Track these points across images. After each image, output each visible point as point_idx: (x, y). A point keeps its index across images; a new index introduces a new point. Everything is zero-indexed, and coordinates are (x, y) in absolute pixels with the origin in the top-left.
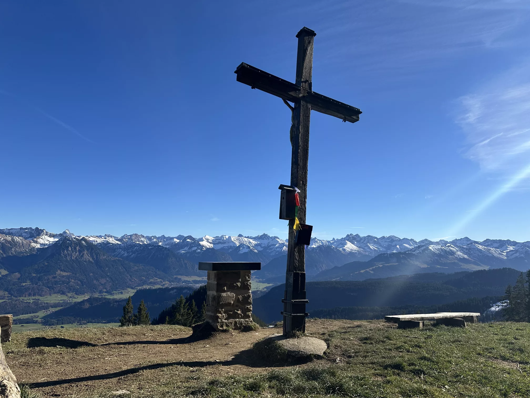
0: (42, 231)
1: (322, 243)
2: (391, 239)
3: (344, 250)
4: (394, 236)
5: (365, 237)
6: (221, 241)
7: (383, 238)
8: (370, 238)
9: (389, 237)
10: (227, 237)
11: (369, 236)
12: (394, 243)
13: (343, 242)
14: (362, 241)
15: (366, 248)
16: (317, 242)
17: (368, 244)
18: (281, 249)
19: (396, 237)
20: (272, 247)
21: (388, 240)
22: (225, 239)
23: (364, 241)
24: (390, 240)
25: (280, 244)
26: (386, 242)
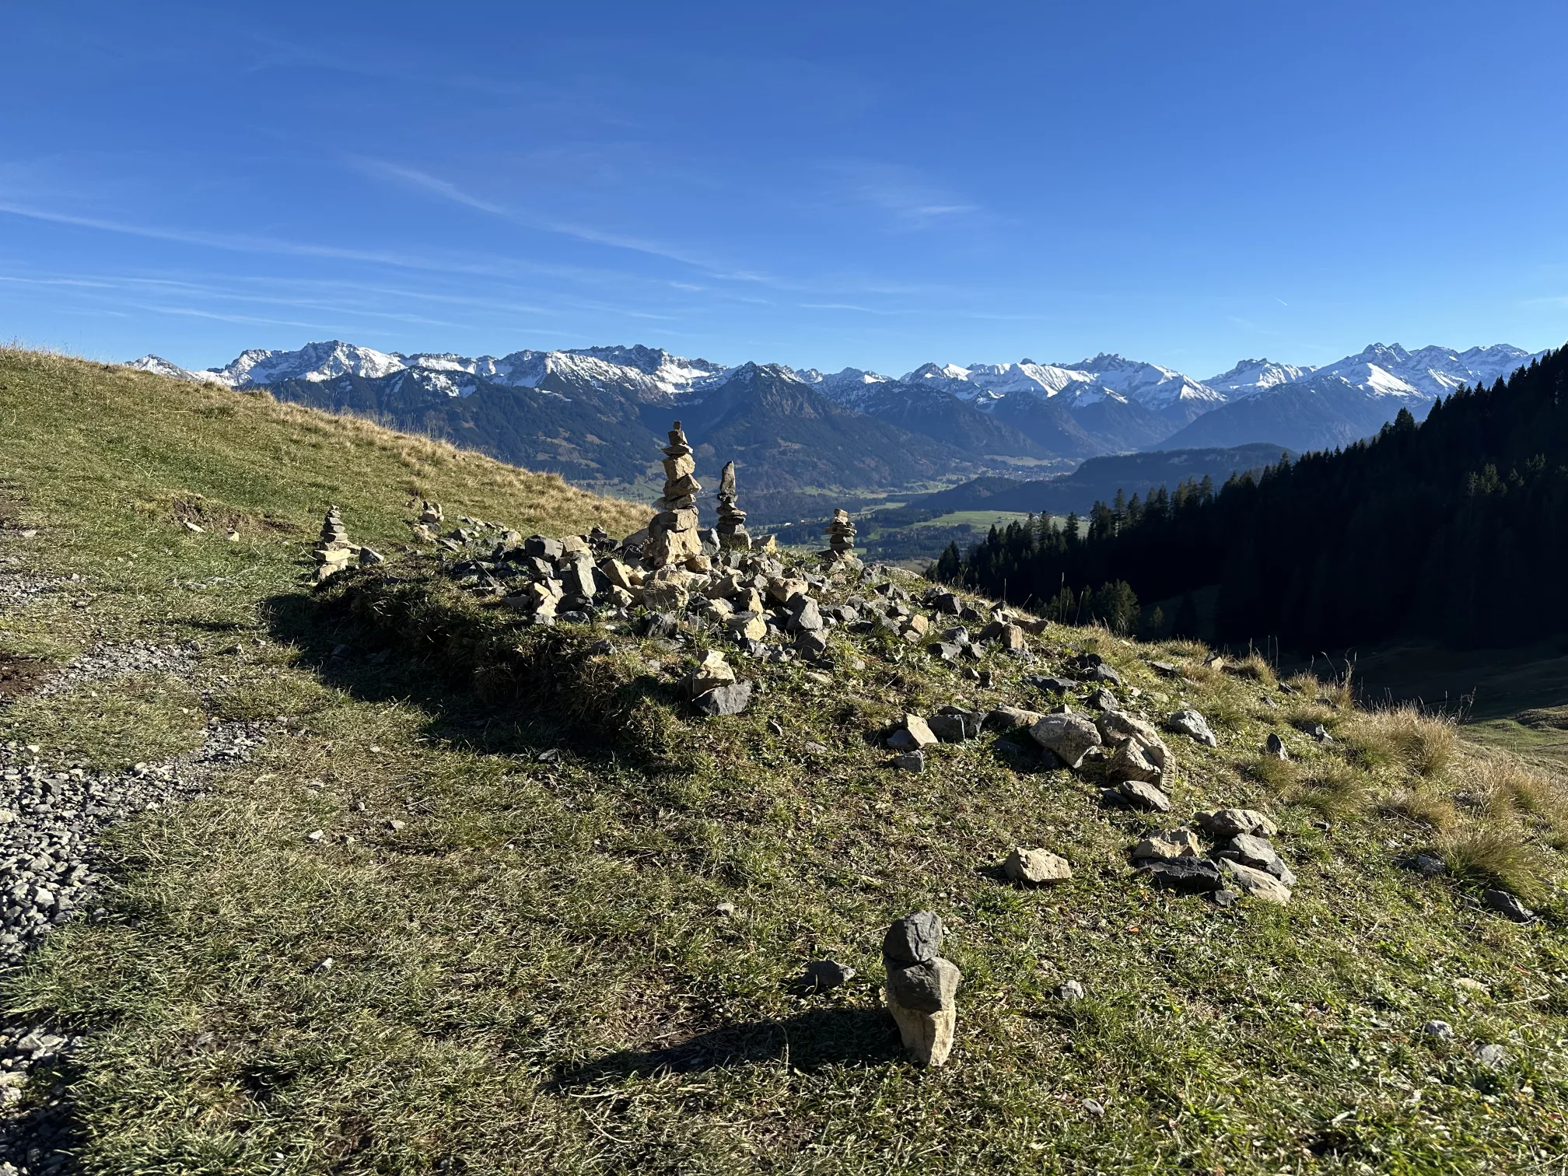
0: (660, 353)
1: (1286, 373)
2: (1501, 354)
3: (1371, 389)
4: (1506, 346)
5: (1419, 352)
6: (992, 378)
7: (1477, 351)
8: (1434, 355)
9: (1494, 351)
10: (1007, 367)
11: (1431, 349)
12: (1508, 365)
13: (1358, 368)
14: (1411, 364)
15: (1425, 382)
16: (1268, 370)
17: (1431, 371)
18: (1176, 392)
19: (1515, 350)
20: (1143, 389)
21: (1491, 359)
22: (1002, 372)
23: (1419, 362)
24: (1497, 358)
25: (1167, 378)
26: (1484, 363)
